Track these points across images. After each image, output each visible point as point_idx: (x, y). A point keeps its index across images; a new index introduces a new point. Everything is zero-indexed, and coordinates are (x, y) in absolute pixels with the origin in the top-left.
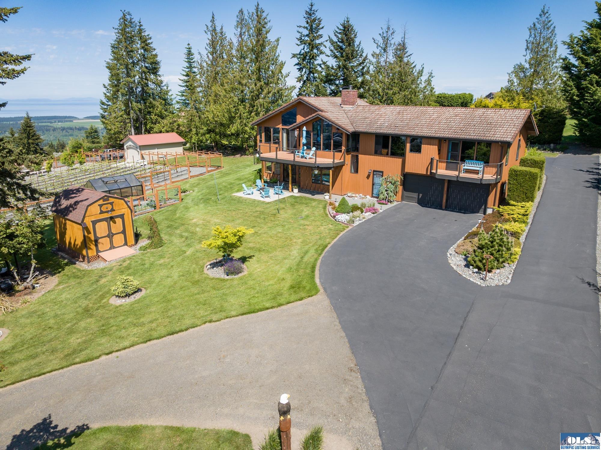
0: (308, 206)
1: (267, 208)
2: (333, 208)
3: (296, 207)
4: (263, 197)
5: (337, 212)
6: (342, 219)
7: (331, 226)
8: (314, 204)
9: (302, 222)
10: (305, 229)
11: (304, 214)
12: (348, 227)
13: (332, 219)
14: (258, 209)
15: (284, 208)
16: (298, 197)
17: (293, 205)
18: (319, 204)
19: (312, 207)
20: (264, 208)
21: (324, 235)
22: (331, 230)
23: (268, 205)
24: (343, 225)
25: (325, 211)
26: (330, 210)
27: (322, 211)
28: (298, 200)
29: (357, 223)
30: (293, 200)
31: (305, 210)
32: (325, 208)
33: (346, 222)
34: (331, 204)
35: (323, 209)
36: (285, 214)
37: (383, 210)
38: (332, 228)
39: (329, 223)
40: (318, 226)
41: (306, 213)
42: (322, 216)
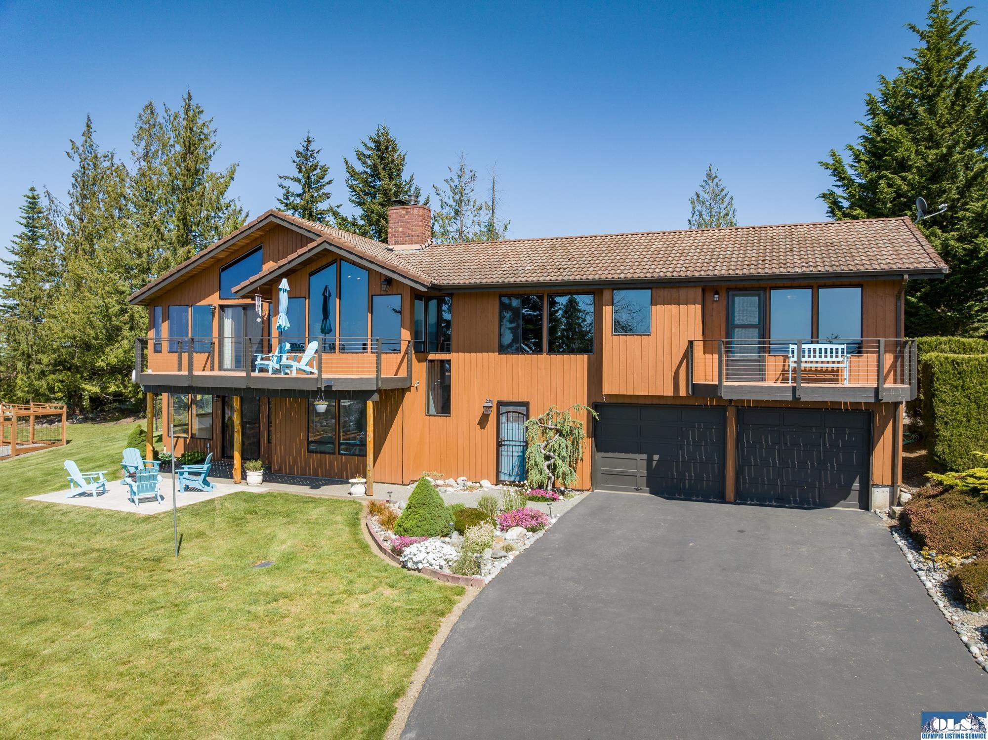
0: (293, 522)
1: (134, 537)
2: (388, 522)
3: (250, 527)
4: (133, 501)
5: (403, 531)
6: (430, 558)
7: (388, 592)
8: (315, 513)
9: (265, 583)
10: (274, 618)
11: (275, 552)
12: (461, 592)
13: (388, 560)
14: (99, 542)
15: (200, 534)
16: (260, 496)
17: (237, 522)
18: (332, 512)
19: (307, 522)
20: (123, 539)
21: (368, 641)
22: (395, 610)
23: (145, 527)
24: (441, 583)
25: (355, 534)
26: (376, 528)
27: (346, 534)
28: (260, 504)
29: (491, 571)
30: (243, 505)
31: (282, 535)
32: (354, 523)
33: (447, 571)
34: (375, 509)
35: (347, 529)
36: (200, 555)
37: (556, 516)
38: (398, 604)
39: (377, 578)
40: (335, 598)
41: (284, 547)
42: (348, 552)
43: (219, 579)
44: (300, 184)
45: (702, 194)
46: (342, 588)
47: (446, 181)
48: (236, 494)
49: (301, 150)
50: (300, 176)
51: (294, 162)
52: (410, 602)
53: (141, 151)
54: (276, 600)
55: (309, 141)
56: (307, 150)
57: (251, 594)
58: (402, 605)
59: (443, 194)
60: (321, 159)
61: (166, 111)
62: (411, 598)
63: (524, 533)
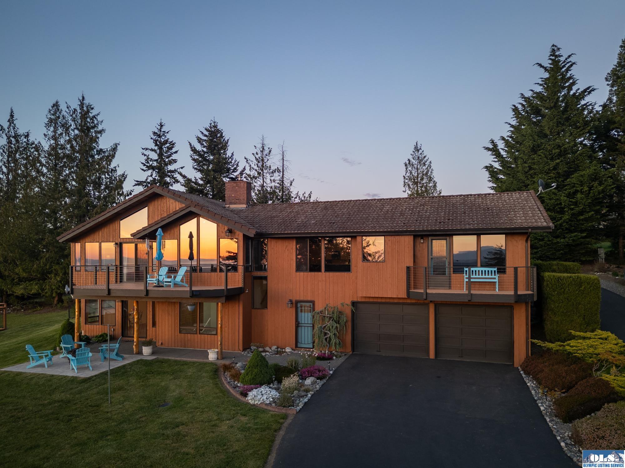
0: (177, 378)
1: (79, 392)
2: (235, 377)
3: (151, 382)
6: (264, 397)
7: (243, 419)
8: (189, 371)
9: (169, 416)
10: (179, 437)
11: (170, 397)
12: (284, 417)
17: (143, 379)
18: (200, 371)
19: (185, 377)
20: (72, 394)
23: (85, 385)
24: (272, 412)
26: (229, 380)
27: (210, 385)
29: (299, 404)
35: (211, 381)
36: (124, 401)
37: (332, 370)
38: (249, 425)
39: (234, 410)
40: (213, 423)
41: (175, 394)
42: (215, 395)
43: (140, 415)
44: (156, 152)
45: (411, 159)
46: (215, 418)
47: (253, 154)
48: (138, 361)
49: (156, 131)
50: (156, 148)
51: (152, 138)
52: (256, 424)
53: (51, 133)
54: (178, 426)
55: (161, 126)
56: (161, 131)
57: (162, 423)
58: (251, 426)
59: (251, 163)
60: (170, 137)
61: (68, 108)
62: (256, 421)
63: (315, 381)
